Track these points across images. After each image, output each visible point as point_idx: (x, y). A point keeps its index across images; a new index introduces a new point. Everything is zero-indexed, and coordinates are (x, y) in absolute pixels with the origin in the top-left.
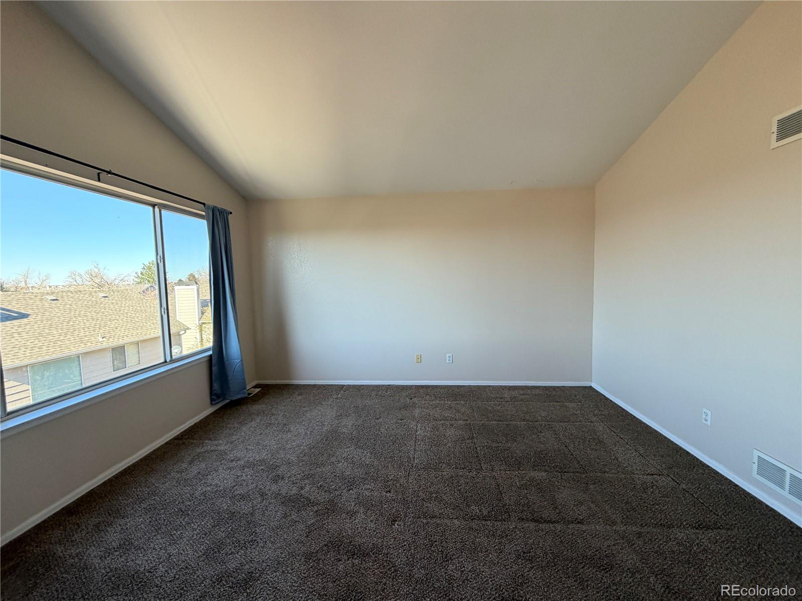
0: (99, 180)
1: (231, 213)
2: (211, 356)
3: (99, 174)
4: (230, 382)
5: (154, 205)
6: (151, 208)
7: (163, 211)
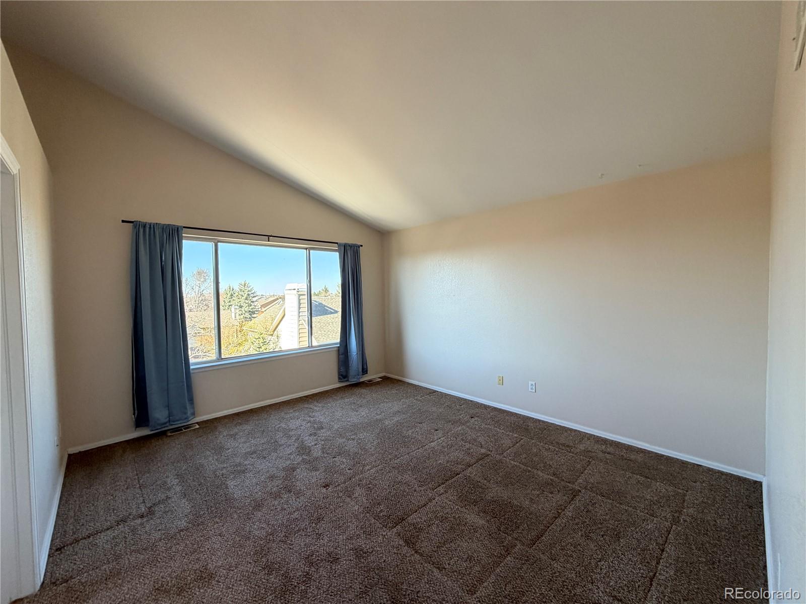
0: (269, 241)
1: (362, 246)
2: (339, 347)
3: (269, 238)
4: (350, 368)
5: (306, 249)
6: (305, 250)
7: (311, 251)
